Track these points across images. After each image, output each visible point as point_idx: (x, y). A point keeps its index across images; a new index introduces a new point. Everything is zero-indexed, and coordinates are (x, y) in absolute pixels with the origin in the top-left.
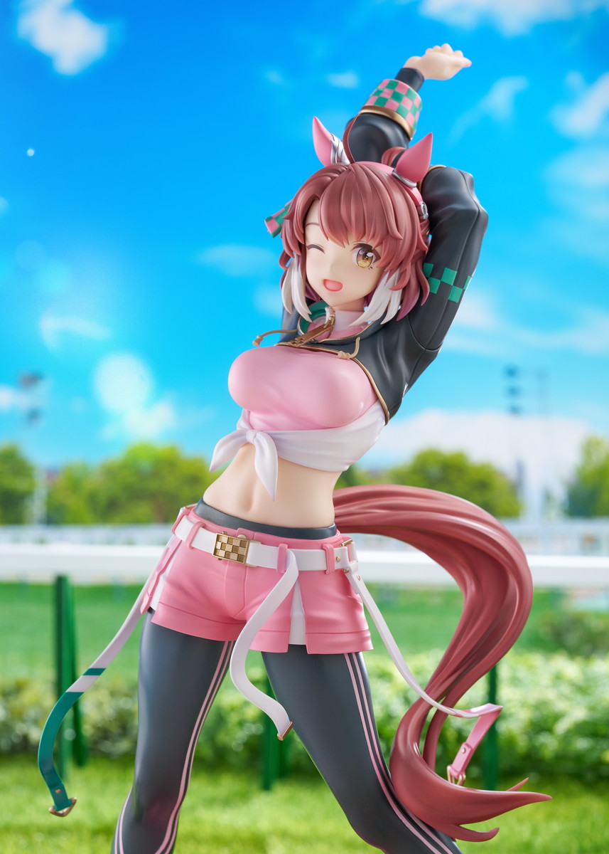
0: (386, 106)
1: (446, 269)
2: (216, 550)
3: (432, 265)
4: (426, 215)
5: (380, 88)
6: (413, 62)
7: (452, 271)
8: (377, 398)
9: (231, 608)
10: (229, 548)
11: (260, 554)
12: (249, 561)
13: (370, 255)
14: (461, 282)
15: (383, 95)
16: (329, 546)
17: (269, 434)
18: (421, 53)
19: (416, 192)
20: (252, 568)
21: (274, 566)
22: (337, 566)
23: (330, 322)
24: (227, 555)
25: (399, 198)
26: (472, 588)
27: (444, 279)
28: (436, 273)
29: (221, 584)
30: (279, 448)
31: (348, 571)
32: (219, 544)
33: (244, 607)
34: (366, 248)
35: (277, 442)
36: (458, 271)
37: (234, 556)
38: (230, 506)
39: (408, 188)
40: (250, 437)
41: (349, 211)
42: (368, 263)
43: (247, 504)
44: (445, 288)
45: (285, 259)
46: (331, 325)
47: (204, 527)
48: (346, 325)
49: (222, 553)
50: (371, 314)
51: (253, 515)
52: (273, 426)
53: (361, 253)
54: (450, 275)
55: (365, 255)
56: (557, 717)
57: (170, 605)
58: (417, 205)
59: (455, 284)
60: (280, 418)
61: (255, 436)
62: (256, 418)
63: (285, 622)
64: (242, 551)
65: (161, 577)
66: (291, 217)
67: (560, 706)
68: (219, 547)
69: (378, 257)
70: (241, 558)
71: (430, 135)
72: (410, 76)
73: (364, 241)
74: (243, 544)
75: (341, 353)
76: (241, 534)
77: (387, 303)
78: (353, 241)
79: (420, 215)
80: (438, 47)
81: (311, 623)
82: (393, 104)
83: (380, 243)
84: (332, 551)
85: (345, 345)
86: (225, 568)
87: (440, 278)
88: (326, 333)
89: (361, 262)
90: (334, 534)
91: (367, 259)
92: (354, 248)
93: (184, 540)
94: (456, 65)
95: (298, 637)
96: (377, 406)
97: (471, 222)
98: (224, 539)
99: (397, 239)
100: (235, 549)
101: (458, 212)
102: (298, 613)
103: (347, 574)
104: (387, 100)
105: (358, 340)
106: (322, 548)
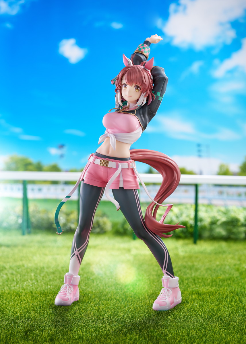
0: (141, 51)
1: (158, 92)
2: (100, 164)
3: (154, 91)
4: (152, 78)
5: (139, 46)
6: (148, 39)
8: (141, 125)
9: (104, 179)
10: (104, 163)
11: (112, 164)
12: (109, 166)
13: (138, 88)
14: (161, 95)
15: (140, 48)
16: (129, 162)
17: (114, 135)
18: (150, 37)
19: (150, 73)
20: (110, 168)
21: (115, 167)
22: (131, 167)
23: (128, 106)
24: (103, 165)
25: (145, 74)
26: (165, 175)
27: (157, 95)
28: (155, 93)
29: (102, 172)
30: (116, 138)
32: (101, 162)
33: (107, 178)
34: (137, 87)
35: (116, 136)
36: (161, 93)
37: (105, 165)
38: (104, 153)
39: (147, 71)
40: (108, 135)
41: (133, 77)
42: (138, 91)
43: (108, 152)
44: (157, 97)
45: (116, 90)
46: (129, 107)
47: (97, 158)
48: (132, 107)
49: (102, 164)
50: (139, 104)
52: (114, 132)
54: (159, 94)
55: (137, 88)
57: (88, 178)
58: (150, 76)
59: (160, 96)
60: (116, 130)
61: (110, 135)
62: (110, 130)
63: (118, 181)
64: (107, 164)
65: (86, 171)
66: (118, 79)
68: (101, 163)
69: (140, 89)
70: (107, 165)
71: (153, 58)
72: (147, 43)
73: (137, 85)
74: (107, 162)
75: (131, 114)
76: (106, 159)
77: (143, 100)
78: (134, 85)
79: (151, 78)
80: (154, 35)
81: (125, 181)
82: (143, 50)
83: (141, 85)
84: (130, 163)
85: (132, 112)
86: (103, 168)
88: (128, 109)
89: (136, 90)
90: (130, 160)
92: (134, 87)
93: (92, 162)
94: (159, 40)
95: (121, 185)
96: (141, 127)
97: (164, 80)
98: (102, 161)
99: (145, 84)
100: (105, 163)
101: (160, 77)
102: (121, 179)
103: (133, 170)
104: (141, 49)
105: (136, 110)
106: (127, 163)
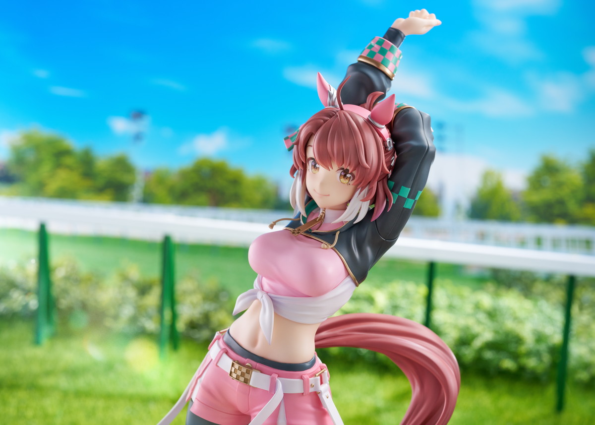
0: (374, 59)
1: (402, 187)
2: (231, 372)
3: (394, 183)
4: (390, 148)
5: (373, 43)
6: (399, 23)
7: (407, 188)
8: (348, 274)
10: (239, 373)
11: (259, 380)
12: (251, 383)
13: (348, 175)
14: (412, 195)
15: (373, 49)
16: (306, 376)
17: (271, 298)
18: (406, 16)
19: (385, 131)
20: (253, 388)
21: (267, 389)
22: (311, 390)
23: (322, 216)
24: (237, 378)
25: (369, 137)
27: (401, 194)
28: (395, 189)
29: (234, 391)
30: (275, 307)
31: (319, 393)
32: (233, 369)
33: (249, 410)
34: (346, 171)
35: (274, 302)
36: (411, 188)
37: (242, 379)
38: (244, 340)
39: (377, 130)
40: (259, 295)
41: (333, 147)
42: (347, 181)
43: (254, 342)
44: (401, 200)
45: (293, 171)
46: (322, 219)
47: (227, 353)
49: (234, 375)
50: (347, 217)
51: (257, 350)
52: (276, 292)
53: (342, 174)
54: (405, 191)
55: (345, 176)
56: (474, 337)
58: (384, 141)
59: (408, 197)
60: (279, 286)
61: (262, 297)
62: (265, 281)
64: (247, 376)
66: (297, 143)
67: (476, 329)
68: (233, 371)
69: (354, 177)
70: (246, 381)
72: (394, 36)
73: (343, 166)
74: (248, 372)
76: (249, 362)
77: (359, 209)
78: (335, 167)
79: (386, 148)
82: (379, 57)
83: (354, 170)
84: (308, 380)
85: (328, 237)
86: (237, 384)
87: (398, 193)
88: (318, 225)
89: (342, 180)
90: (311, 367)
91: (347, 178)
92: (338, 170)
93: (214, 359)
96: (348, 279)
97: (422, 154)
98: (237, 367)
99: (366, 168)
100: (243, 374)
101: (414, 147)
103: (319, 395)
105: (338, 233)
106: (301, 378)
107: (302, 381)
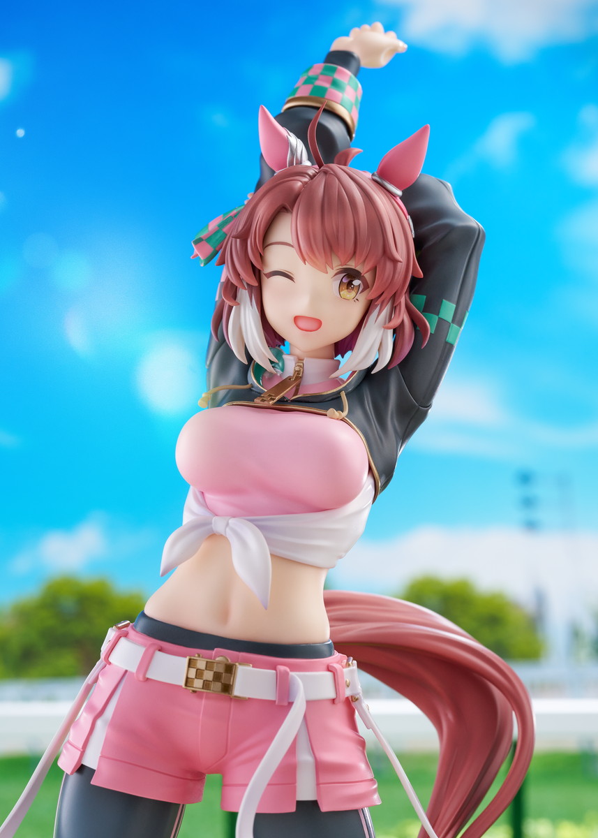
1: (444, 300)
2: (187, 679)
3: (425, 297)
6: (340, 44)
7: (452, 304)
10: (209, 675)
12: (237, 691)
14: (458, 319)
15: (318, 83)
16: (337, 666)
19: (401, 203)
20: (239, 700)
21: (273, 698)
22: (348, 693)
23: (299, 372)
24: (206, 685)
27: (442, 314)
28: (432, 306)
30: (266, 541)
32: (193, 671)
34: (352, 275)
36: (458, 304)
37: (217, 686)
38: (198, 620)
39: (394, 197)
40: (219, 525)
42: (353, 294)
43: (224, 614)
44: (442, 327)
47: (161, 650)
49: (198, 684)
50: (352, 363)
51: (234, 628)
52: (254, 509)
53: (345, 281)
54: (448, 309)
55: (350, 284)
57: (118, 759)
58: (408, 221)
59: (453, 321)
61: (227, 525)
63: (287, 772)
64: (226, 678)
68: (192, 675)
69: (366, 286)
70: (227, 688)
72: (343, 58)
73: (352, 265)
74: (230, 669)
76: (221, 656)
77: (379, 344)
78: (337, 265)
79: (412, 232)
80: (367, 27)
81: (321, 768)
83: (373, 268)
84: (342, 672)
85: (325, 401)
86: (200, 704)
87: (437, 314)
89: (345, 293)
91: (353, 289)
92: (336, 274)
94: (394, 49)
95: (306, 792)
97: (470, 240)
98: (201, 664)
99: (396, 261)
100: (217, 677)
102: (305, 758)
104: (325, 90)
105: (343, 394)
106: (329, 669)
107: (329, 674)
